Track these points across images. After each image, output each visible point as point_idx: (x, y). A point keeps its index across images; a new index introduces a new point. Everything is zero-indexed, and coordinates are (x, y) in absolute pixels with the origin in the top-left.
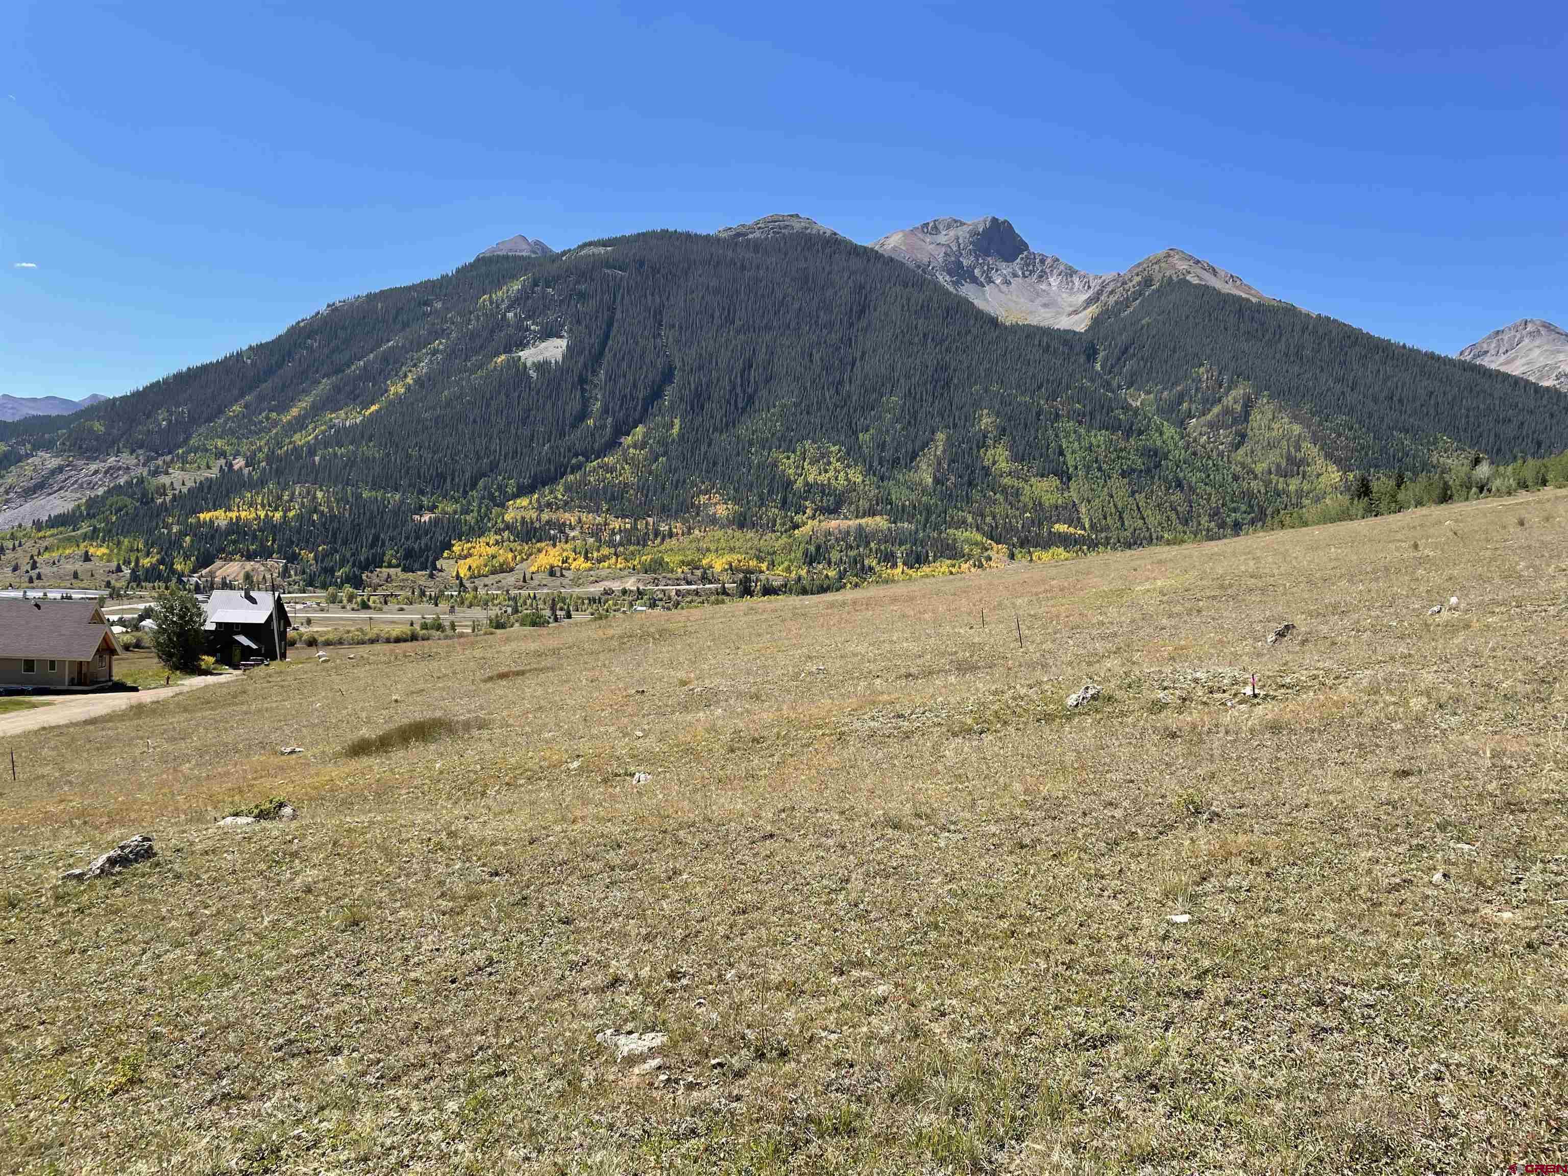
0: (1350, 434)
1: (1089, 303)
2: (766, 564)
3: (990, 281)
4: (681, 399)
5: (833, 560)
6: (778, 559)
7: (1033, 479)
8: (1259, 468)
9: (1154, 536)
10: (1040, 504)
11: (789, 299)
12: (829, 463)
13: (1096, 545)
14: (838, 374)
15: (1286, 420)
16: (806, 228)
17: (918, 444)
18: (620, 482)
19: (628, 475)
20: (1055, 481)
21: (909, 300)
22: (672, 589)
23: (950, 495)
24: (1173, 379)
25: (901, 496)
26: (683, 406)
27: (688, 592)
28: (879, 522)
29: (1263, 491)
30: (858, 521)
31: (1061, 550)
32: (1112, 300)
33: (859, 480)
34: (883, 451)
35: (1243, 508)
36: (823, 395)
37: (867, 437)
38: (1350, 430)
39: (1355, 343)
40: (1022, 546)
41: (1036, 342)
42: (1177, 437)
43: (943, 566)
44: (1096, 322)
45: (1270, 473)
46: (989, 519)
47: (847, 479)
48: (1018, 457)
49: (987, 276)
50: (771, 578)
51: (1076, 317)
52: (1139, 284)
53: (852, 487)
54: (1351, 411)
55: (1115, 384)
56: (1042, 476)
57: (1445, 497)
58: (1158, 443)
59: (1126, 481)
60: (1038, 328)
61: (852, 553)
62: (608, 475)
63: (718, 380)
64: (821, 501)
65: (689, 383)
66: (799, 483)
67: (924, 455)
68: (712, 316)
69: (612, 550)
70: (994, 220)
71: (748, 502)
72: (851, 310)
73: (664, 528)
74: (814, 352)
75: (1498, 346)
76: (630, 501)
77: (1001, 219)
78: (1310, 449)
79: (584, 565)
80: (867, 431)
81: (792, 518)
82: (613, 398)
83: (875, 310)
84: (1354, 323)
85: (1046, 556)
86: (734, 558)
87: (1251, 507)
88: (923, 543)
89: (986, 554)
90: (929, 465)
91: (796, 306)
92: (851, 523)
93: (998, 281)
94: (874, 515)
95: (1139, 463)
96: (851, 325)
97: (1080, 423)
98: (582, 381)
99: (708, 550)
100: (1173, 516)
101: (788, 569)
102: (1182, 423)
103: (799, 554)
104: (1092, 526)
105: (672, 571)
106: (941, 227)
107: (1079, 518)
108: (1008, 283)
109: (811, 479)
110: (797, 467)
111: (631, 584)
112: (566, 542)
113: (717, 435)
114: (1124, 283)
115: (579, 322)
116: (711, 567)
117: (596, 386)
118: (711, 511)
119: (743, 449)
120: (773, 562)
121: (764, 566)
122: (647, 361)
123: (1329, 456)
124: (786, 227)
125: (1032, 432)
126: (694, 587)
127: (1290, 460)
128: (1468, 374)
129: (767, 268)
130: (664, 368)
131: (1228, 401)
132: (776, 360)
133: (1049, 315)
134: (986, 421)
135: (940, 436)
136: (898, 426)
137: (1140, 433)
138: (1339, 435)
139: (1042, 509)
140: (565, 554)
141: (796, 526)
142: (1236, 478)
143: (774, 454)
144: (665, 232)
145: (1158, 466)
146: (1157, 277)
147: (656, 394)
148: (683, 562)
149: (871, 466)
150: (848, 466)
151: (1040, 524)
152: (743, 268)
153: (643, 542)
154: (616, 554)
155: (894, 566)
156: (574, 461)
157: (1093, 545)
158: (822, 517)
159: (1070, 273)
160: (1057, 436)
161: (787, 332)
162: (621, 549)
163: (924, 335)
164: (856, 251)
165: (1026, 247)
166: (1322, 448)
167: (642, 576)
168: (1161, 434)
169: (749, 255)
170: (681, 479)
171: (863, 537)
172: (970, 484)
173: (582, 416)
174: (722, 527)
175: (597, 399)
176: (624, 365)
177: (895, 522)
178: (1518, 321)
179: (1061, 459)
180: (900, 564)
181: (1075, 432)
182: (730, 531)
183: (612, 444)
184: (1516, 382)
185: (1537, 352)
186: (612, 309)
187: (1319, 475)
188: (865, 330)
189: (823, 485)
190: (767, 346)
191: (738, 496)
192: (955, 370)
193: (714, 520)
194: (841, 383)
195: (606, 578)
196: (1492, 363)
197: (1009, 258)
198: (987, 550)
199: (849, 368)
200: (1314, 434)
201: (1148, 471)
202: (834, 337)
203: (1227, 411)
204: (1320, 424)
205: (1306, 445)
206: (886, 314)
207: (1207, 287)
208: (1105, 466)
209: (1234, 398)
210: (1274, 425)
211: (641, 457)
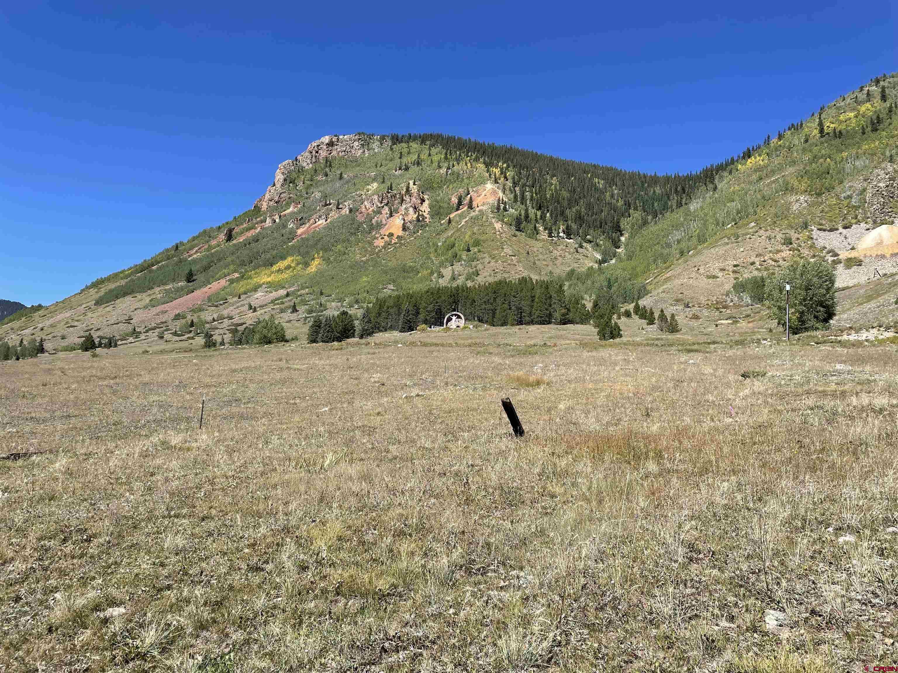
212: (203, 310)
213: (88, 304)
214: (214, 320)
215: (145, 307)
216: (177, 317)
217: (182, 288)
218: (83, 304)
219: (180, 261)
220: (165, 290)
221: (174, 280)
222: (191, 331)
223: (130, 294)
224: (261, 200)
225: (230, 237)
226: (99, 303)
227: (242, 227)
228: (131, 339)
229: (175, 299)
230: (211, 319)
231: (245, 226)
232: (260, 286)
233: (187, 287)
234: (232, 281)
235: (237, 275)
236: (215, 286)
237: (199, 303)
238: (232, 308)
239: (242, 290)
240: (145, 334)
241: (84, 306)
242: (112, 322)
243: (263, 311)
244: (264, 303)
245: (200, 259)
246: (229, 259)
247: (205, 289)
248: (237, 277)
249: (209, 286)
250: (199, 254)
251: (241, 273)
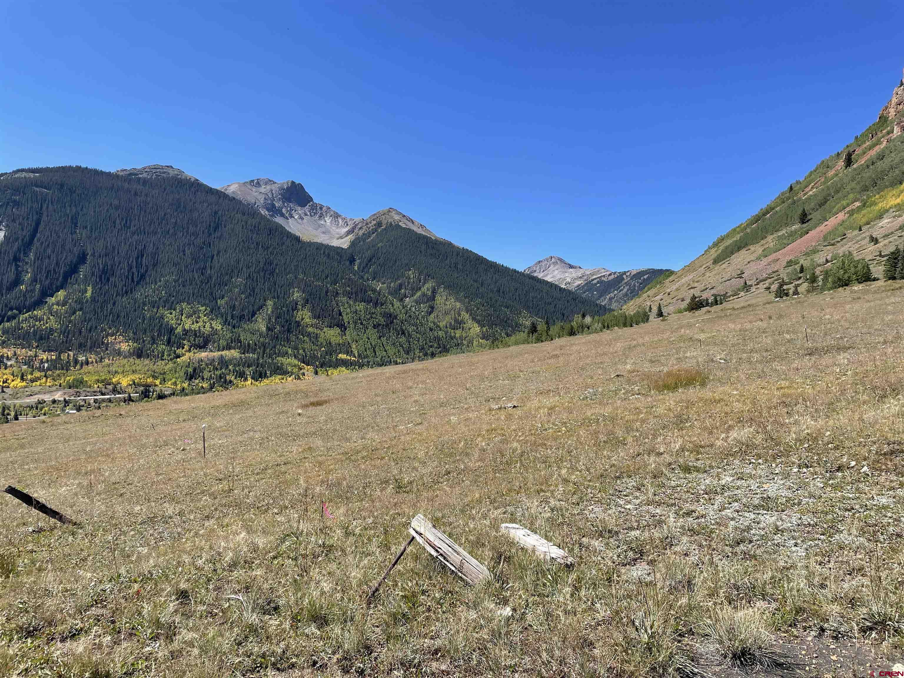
0: (483, 308)
1: (348, 233)
2: (159, 380)
3: (292, 216)
4: (93, 274)
5: (205, 377)
6: (167, 377)
7: (325, 329)
8: (442, 324)
9: (392, 360)
10: (330, 343)
11: (169, 216)
12: (199, 317)
13: (363, 366)
14: (203, 263)
15: (453, 300)
16: (178, 175)
17: (256, 307)
18: (47, 327)
19: (53, 323)
20: (337, 330)
21: (246, 223)
22: (91, 399)
23: (277, 337)
24: (396, 277)
25: (246, 338)
26: (94, 278)
27: (103, 400)
28: (234, 353)
29: (444, 337)
30: (220, 353)
31: (344, 369)
32: (361, 233)
33: (220, 327)
34: (233, 310)
35: (436, 345)
36: (193, 276)
37: (223, 302)
38: (483, 306)
39: (482, 263)
40: (322, 367)
41: (322, 252)
42: (401, 307)
43: (277, 379)
44: (353, 244)
45: (447, 327)
46: (301, 351)
47: (212, 327)
48: (316, 317)
49: (290, 214)
50: (163, 389)
51: (342, 240)
52: (375, 225)
53: (215, 332)
54: (482, 297)
55: (365, 277)
56: (330, 327)
57: (572, 333)
58: (392, 310)
59: (376, 330)
60: (322, 245)
61: (218, 373)
62: (37, 323)
63: (120, 263)
64: (195, 340)
65: (98, 264)
66: (179, 330)
67: (260, 313)
68: (114, 222)
69: (43, 374)
70: (293, 182)
71: (144, 341)
72: (210, 226)
73: (82, 358)
74: (186, 249)
75: (540, 268)
76: (54, 340)
77: (297, 182)
78: (465, 316)
79: (20, 384)
80: (223, 298)
81: (175, 351)
82: (40, 272)
83: (225, 227)
84: (480, 254)
85: (336, 372)
86: (136, 377)
87: (439, 344)
88: (262, 366)
89: (302, 371)
90: (263, 320)
91: (173, 220)
92: (215, 354)
93: (296, 217)
94: (230, 349)
95: (382, 321)
96: (210, 234)
97: (350, 298)
98: (16, 259)
99: (116, 372)
100: (402, 350)
101: (175, 384)
102: (402, 299)
103: (182, 374)
104: (359, 355)
105: (90, 387)
106: (261, 183)
107: (352, 351)
108: (302, 219)
109: (187, 327)
110: (178, 319)
111: (58, 396)
112: (6, 369)
113: (119, 298)
114: (367, 224)
115: (14, 221)
116: (119, 383)
117: (27, 263)
118: (117, 347)
119: (139, 307)
120: (164, 379)
121: (157, 382)
122: (67, 248)
123: (474, 319)
124: (164, 173)
125: (324, 302)
126: (108, 397)
127: (456, 321)
128: (531, 280)
129: (153, 196)
130: (79, 254)
131: (424, 289)
132: (160, 253)
133: (326, 238)
134: (297, 295)
135: (270, 303)
136: (243, 296)
137: (382, 305)
138: (478, 309)
139: (332, 346)
140: (5, 377)
141: (178, 357)
142: (431, 330)
143: (161, 311)
144: (79, 168)
145: (392, 322)
146: (384, 222)
147: (73, 270)
148: (98, 381)
149: (226, 319)
150: (212, 319)
151: (331, 354)
152: (136, 194)
153: (66, 367)
154: (45, 376)
155: (246, 379)
156: (10, 313)
157: (361, 366)
158: (195, 351)
159: (336, 216)
160: (337, 304)
161: (167, 236)
162: (50, 373)
163: (257, 244)
164: (210, 191)
165: (312, 200)
166: (471, 315)
167: (67, 390)
168: (393, 306)
169: (140, 187)
170: (94, 326)
171: (223, 363)
172: (289, 331)
173: (17, 282)
174: (125, 357)
175: (27, 272)
176: (49, 251)
177: (244, 353)
178: (548, 257)
179: (341, 318)
180: (249, 378)
181: (348, 303)
182: (131, 360)
183: (39, 303)
184: (551, 285)
185: (556, 272)
186: (40, 214)
187: (470, 329)
188: (220, 238)
189: (195, 331)
190: (154, 245)
191: (136, 337)
192: (276, 265)
193: (119, 353)
194: (205, 268)
195: (39, 393)
196: (540, 276)
197: (303, 205)
198: (301, 369)
199: (210, 260)
200: (467, 308)
201: (387, 325)
202: (199, 241)
203: (424, 295)
204: (469, 303)
205: (463, 313)
206: (233, 230)
207: (410, 229)
208: (364, 322)
209: (427, 287)
210: (447, 303)
211: (63, 311)
212: (818, 251)
213: (708, 264)
214: (827, 261)
215: (758, 258)
216: (790, 263)
217: (796, 232)
218: (703, 264)
219: (794, 202)
220: (778, 236)
221: (787, 225)
222: (800, 278)
223: (744, 247)
224: (887, 108)
225: (849, 162)
226: (716, 261)
227: (865, 146)
228: (742, 294)
229: (788, 245)
230: (824, 260)
231: (868, 143)
232: (887, 211)
233: (801, 228)
234: (851, 213)
235: (857, 204)
236: (832, 222)
237: (814, 244)
238: (850, 244)
239: (864, 220)
240: (756, 287)
241: (704, 267)
242: (727, 278)
243: (886, 241)
244: (890, 231)
245: (815, 195)
246: (849, 188)
247: (822, 228)
248: (858, 207)
249: (826, 223)
250: (815, 190)
251: (863, 200)
